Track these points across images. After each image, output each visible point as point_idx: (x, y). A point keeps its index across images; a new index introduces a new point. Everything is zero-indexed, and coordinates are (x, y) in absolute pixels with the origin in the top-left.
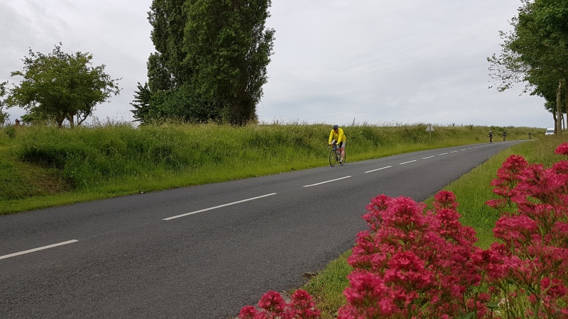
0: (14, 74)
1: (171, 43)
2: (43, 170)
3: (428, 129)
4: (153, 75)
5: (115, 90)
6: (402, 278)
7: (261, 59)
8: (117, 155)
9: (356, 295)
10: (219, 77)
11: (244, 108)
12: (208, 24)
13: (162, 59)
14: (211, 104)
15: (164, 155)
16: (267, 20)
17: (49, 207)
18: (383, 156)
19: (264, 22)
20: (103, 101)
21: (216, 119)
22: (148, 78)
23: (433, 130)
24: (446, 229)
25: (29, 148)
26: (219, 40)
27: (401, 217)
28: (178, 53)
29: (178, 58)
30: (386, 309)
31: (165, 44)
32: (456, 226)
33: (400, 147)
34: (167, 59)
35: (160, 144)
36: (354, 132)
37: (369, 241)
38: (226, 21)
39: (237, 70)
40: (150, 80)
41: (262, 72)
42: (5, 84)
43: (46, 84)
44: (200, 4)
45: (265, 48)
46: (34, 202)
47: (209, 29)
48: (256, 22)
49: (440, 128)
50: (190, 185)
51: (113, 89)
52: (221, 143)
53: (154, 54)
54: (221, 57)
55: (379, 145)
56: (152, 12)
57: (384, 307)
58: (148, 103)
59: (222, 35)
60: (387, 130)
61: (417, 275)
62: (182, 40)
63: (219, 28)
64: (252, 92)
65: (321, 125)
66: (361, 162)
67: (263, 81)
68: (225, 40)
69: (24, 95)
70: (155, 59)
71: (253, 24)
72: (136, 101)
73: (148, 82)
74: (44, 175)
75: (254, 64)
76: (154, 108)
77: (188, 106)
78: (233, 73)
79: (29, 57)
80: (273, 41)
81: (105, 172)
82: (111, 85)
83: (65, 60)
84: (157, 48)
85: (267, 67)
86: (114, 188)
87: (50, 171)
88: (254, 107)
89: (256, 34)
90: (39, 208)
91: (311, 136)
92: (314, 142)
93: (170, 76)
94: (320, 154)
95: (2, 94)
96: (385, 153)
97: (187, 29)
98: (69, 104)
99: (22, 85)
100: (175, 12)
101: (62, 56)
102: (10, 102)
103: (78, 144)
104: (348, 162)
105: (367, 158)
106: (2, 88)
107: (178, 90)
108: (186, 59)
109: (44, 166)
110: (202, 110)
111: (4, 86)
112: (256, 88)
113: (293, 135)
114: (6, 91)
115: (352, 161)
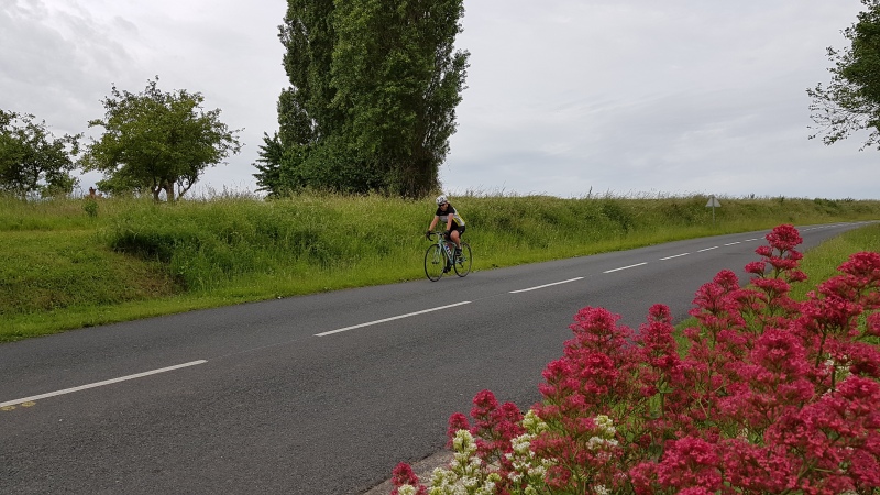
0: (92, 124)
1: (313, 73)
2: (142, 264)
3: (709, 204)
4: (286, 121)
5: (233, 145)
7: (448, 97)
8: (243, 243)
10: (385, 126)
11: (421, 175)
12: (370, 48)
13: (298, 97)
14: (372, 165)
15: (307, 244)
16: (457, 36)
17: (157, 315)
18: (635, 247)
19: (453, 41)
20: (217, 163)
21: (380, 188)
22: (279, 126)
23: (717, 204)
25: (122, 232)
26: (385, 70)
28: (324, 89)
29: (323, 95)
31: (304, 75)
33: (663, 232)
34: (307, 97)
35: (302, 228)
36: (590, 209)
38: (396, 39)
39: (413, 115)
40: (282, 128)
41: (448, 116)
42: (78, 136)
43: (138, 138)
44: (358, 16)
45: (453, 82)
46: (136, 309)
47: (369, 53)
48: (439, 42)
49: (730, 202)
50: (345, 287)
51: (231, 145)
52: (388, 225)
53: (287, 89)
54: (387, 95)
55: (630, 228)
56: (286, 26)
58: (280, 167)
59: (390, 61)
60: (643, 205)
62: (329, 69)
63: (385, 51)
64: (433, 147)
65: (538, 197)
66: (599, 256)
67: (449, 130)
68: (394, 69)
69: (106, 154)
70: (288, 98)
71: (436, 43)
72: (261, 161)
73: (278, 131)
74: (144, 271)
75: (436, 105)
76: (286, 170)
77: (337, 169)
78: (407, 118)
79: (112, 97)
80: (466, 69)
82: (229, 139)
83: (162, 103)
84: (292, 81)
86: (240, 290)
87: (152, 264)
88: (435, 170)
89: (440, 58)
90: (143, 317)
91: (522, 214)
92: (527, 224)
93: (311, 123)
94: (536, 242)
95: (75, 152)
96: (640, 241)
97: (336, 53)
98: (168, 167)
99: (103, 140)
100: (319, 27)
101: (158, 96)
102: (86, 164)
103: (190, 227)
104: (579, 255)
105: (609, 250)
106: (74, 143)
107: (322, 145)
108: (336, 98)
109: (144, 258)
110: (358, 175)
111: (78, 140)
112: (439, 141)
113: (495, 213)
114: (81, 147)
115: (585, 254)
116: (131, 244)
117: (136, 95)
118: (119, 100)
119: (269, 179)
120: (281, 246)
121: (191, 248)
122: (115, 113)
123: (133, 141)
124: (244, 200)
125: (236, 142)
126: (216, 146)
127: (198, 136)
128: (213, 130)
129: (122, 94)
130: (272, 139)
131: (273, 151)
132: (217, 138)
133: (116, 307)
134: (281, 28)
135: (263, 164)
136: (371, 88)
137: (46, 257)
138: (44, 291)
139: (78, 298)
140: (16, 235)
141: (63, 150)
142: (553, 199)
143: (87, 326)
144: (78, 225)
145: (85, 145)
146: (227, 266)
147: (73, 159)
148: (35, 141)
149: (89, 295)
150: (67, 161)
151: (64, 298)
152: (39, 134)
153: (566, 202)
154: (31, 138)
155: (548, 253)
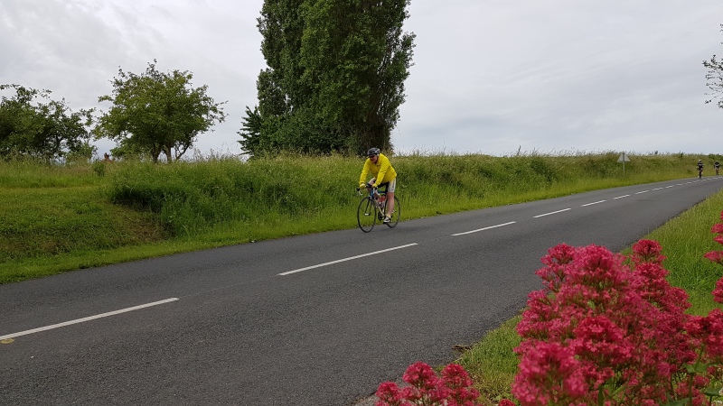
0: (102, 99)
2: (137, 214)
3: (621, 159)
4: (264, 97)
5: (219, 116)
6: (593, 350)
7: (397, 73)
8: (223, 196)
9: (537, 370)
10: (344, 97)
11: (375, 134)
12: (330, 31)
13: (274, 76)
14: (335, 131)
15: (278, 196)
16: (405, 21)
17: (145, 258)
18: (559, 196)
19: (401, 25)
20: (205, 130)
21: (341, 150)
22: (258, 101)
23: (627, 159)
24: (649, 290)
25: (120, 187)
26: (344, 51)
27: (593, 271)
28: (294, 69)
29: (295, 75)
30: (576, 390)
31: (278, 57)
32: (663, 286)
33: (582, 183)
34: (281, 77)
35: (274, 182)
36: (519, 165)
37: (545, 304)
38: (353, 25)
39: (367, 88)
40: (261, 103)
41: (398, 90)
42: (92, 111)
43: (139, 110)
44: (321, 6)
45: (402, 60)
46: (127, 252)
47: (331, 36)
48: (391, 26)
49: (637, 158)
51: (217, 115)
52: (346, 180)
53: (265, 70)
54: (346, 72)
55: (554, 180)
56: (263, 18)
57: (574, 387)
58: (260, 132)
59: (348, 44)
60: (564, 161)
61: (613, 347)
62: (299, 52)
63: (345, 35)
64: (385, 116)
65: (474, 156)
66: (528, 204)
67: (399, 100)
68: (351, 50)
69: (114, 125)
70: (266, 77)
71: (387, 28)
72: (244, 130)
73: (258, 105)
74: (138, 220)
75: (388, 79)
76: (265, 138)
77: (306, 135)
78: (362, 91)
79: (119, 78)
80: (413, 49)
81: (209, 216)
82: (215, 110)
83: (160, 81)
84: (269, 63)
85: (405, 82)
86: (220, 235)
87: (145, 214)
88: (388, 134)
89: (391, 40)
90: (133, 260)
91: (462, 169)
92: (466, 178)
93: (285, 98)
94: (473, 193)
95: (89, 123)
96: (563, 191)
97: (305, 37)
98: (166, 134)
99: (112, 112)
101: (157, 76)
102: (98, 133)
103: (178, 183)
104: (511, 203)
105: (536, 199)
106: (89, 116)
107: (294, 115)
108: (305, 74)
109: (138, 209)
110: (323, 139)
111: (91, 114)
112: (391, 110)
113: (439, 169)
114: (93, 119)
115: (517, 202)
116: (129, 198)
117: (139, 75)
118: (124, 80)
119: (250, 144)
120: (256, 198)
121: (178, 200)
122: (121, 91)
123: (135, 113)
125: (221, 113)
126: (204, 116)
127: (190, 109)
128: (202, 103)
129: (127, 75)
130: (253, 112)
131: (254, 121)
132: (205, 110)
133: (112, 252)
134: (259, 20)
135: (246, 132)
136: (333, 66)
137: (55, 210)
139: (80, 243)
141: (79, 122)
142: (487, 157)
143: (83, 268)
144: (88, 183)
147: (88, 129)
148: (57, 115)
149: (90, 241)
150: (82, 132)
151: (67, 244)
152: (59, 110)
153: (499, 159)
154: (53, 112)
155: (485, 202)
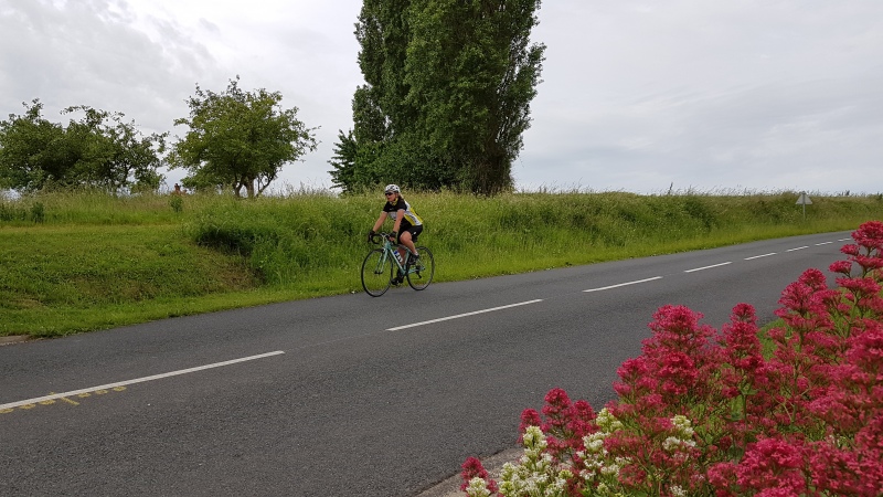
0: (178, 122)
1: (387, 71)
2: (225, 258)
3: (800, 201)
4: (360, 119)
5: (310, 143)
7: (522, 92)
8: (319, 238)
10: (457, 122)
11: (494, 172)
12: (444, 44)
13: (373, 95)
16: (533, 29)
17: (238, 307)
18: (719, 246)
19: (529, 34)
20: (293, 160)
21: (453, 186)
22: (354, 123)
23: (808, 201)
25: (206, 226)
26: (458, 65)
28: (397, 86)
29: (398, 93)
31: (379, 73)
33: (749, 230)
34: (381, 95)
36: (670, 206)
38: (471, 34)
39: (485, 110)
40: (357, 126)
41: (522, 111)
42: (165, 135)
44: (433, 11)
45: (528, 76)
46: (218, 301)
47: (444, 49)
48: (517, 33)
49: (822, 199)
51: (307, 142)
52: (460, 222)
53: (362, 87)
54: (460, 91)
55: (713, 226)
56: (361, 24)
59: (464, 56)
60: (727, 202)
62: (403, 66)
63: (460, 46)
64: (506, 143)
65: (614, 194)
66: (680, 255)
67: (523, 125)
68: (467, 65)
70: (363, 96)
71: (511, 36)
72: (336, 158)
73: (353, 128)
74: (226, 265)
75: (510, 99)
76: (361, 167)
77: (409, 166)
78: (479, 114)
79: (196, 97)
80: (542, 63)
82: (306, 137)
83: (243, 102)
84: (367, 79)
85: (532, 103)
86: (316, 284)
87: (234, 258)
88: (508, 166)
89: (515, 51)
90: (225, 309)
91: (598, 211)
92: (603, 221)
93: (384, 120)
94: (612, 240)
95: (162, 150)
96: (723, 240)
97: (411, 49)
98: (249, 164)
99: (188, 138)
100: (394, 23)
101: (239, 95)
102: (171, 160)
103: (268, 223)
104: (658, 254)
105: (690, 249)
106: (161, 142)
107: (396, 142)
108: (410, 95)
109: (226, 253)
110: (430, 172)
111: (164, 139)
112: (513, 137)
113: (570, 210)
114: (167, 145)
115: (665, 252)
116: (215, 239)
117: (219, 94)
118: (202, 100)
119: (344, 176)
120: (355, 242)
121: (269, 243)
122: (198, 112)
123: (215, 139)
124: (320, 197)
125: (313, 140)
126: (293, 143)
127: (276, 133)
128: (291, 128)
129: (205, 93)
130: (347, 137)
131: (348, 149)
132: (294, 136)
133: (199, 299)
134: (357, 25)
135: (339, 161)
136: (444, 83)
137: (136, 251)
138: (133, 283)
139: (164, 289)
140: (108, 229)
141: (150, 148)
142: (631, 196)
143: (172, 316)
144: (164, 220)
145: (170, 142)
146: (304, 261)
147: (160, 157)
148: (125, 140)
149: (175, 286)
150: (154, 159)
151: (151, 289)
152: (129, 133)
153: (645, 198)
154: (121, 137)
155: (625, 251)
